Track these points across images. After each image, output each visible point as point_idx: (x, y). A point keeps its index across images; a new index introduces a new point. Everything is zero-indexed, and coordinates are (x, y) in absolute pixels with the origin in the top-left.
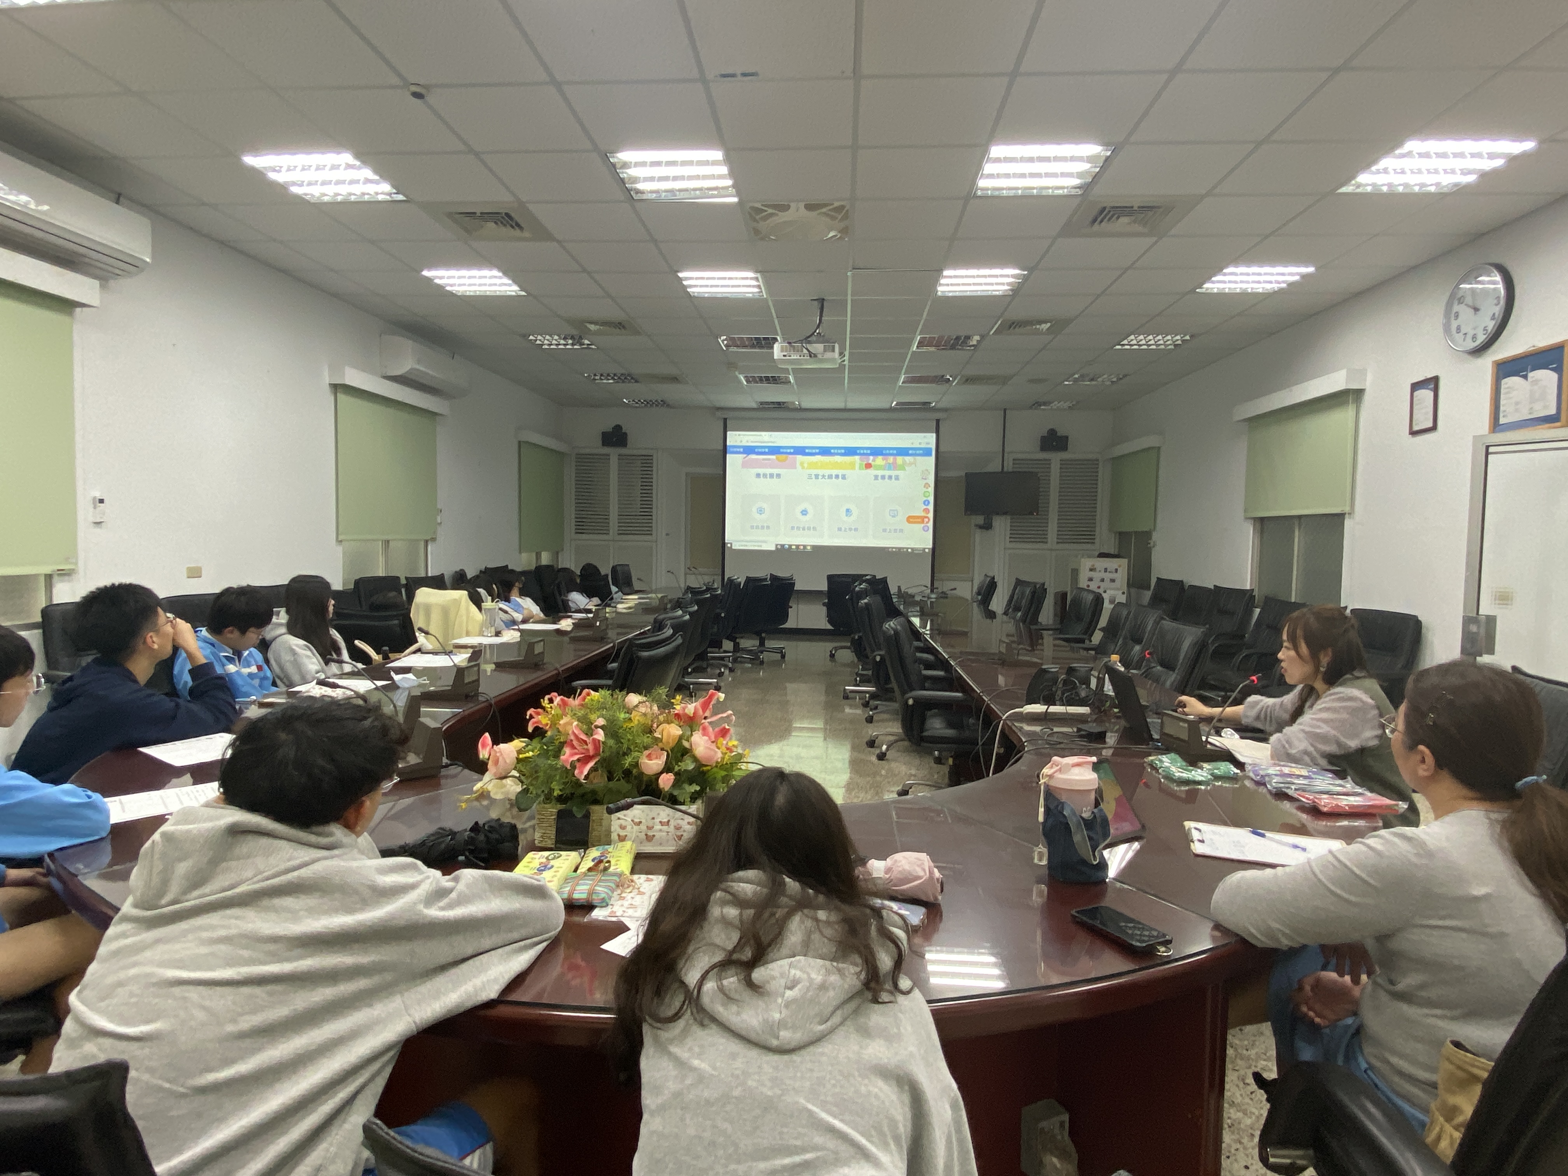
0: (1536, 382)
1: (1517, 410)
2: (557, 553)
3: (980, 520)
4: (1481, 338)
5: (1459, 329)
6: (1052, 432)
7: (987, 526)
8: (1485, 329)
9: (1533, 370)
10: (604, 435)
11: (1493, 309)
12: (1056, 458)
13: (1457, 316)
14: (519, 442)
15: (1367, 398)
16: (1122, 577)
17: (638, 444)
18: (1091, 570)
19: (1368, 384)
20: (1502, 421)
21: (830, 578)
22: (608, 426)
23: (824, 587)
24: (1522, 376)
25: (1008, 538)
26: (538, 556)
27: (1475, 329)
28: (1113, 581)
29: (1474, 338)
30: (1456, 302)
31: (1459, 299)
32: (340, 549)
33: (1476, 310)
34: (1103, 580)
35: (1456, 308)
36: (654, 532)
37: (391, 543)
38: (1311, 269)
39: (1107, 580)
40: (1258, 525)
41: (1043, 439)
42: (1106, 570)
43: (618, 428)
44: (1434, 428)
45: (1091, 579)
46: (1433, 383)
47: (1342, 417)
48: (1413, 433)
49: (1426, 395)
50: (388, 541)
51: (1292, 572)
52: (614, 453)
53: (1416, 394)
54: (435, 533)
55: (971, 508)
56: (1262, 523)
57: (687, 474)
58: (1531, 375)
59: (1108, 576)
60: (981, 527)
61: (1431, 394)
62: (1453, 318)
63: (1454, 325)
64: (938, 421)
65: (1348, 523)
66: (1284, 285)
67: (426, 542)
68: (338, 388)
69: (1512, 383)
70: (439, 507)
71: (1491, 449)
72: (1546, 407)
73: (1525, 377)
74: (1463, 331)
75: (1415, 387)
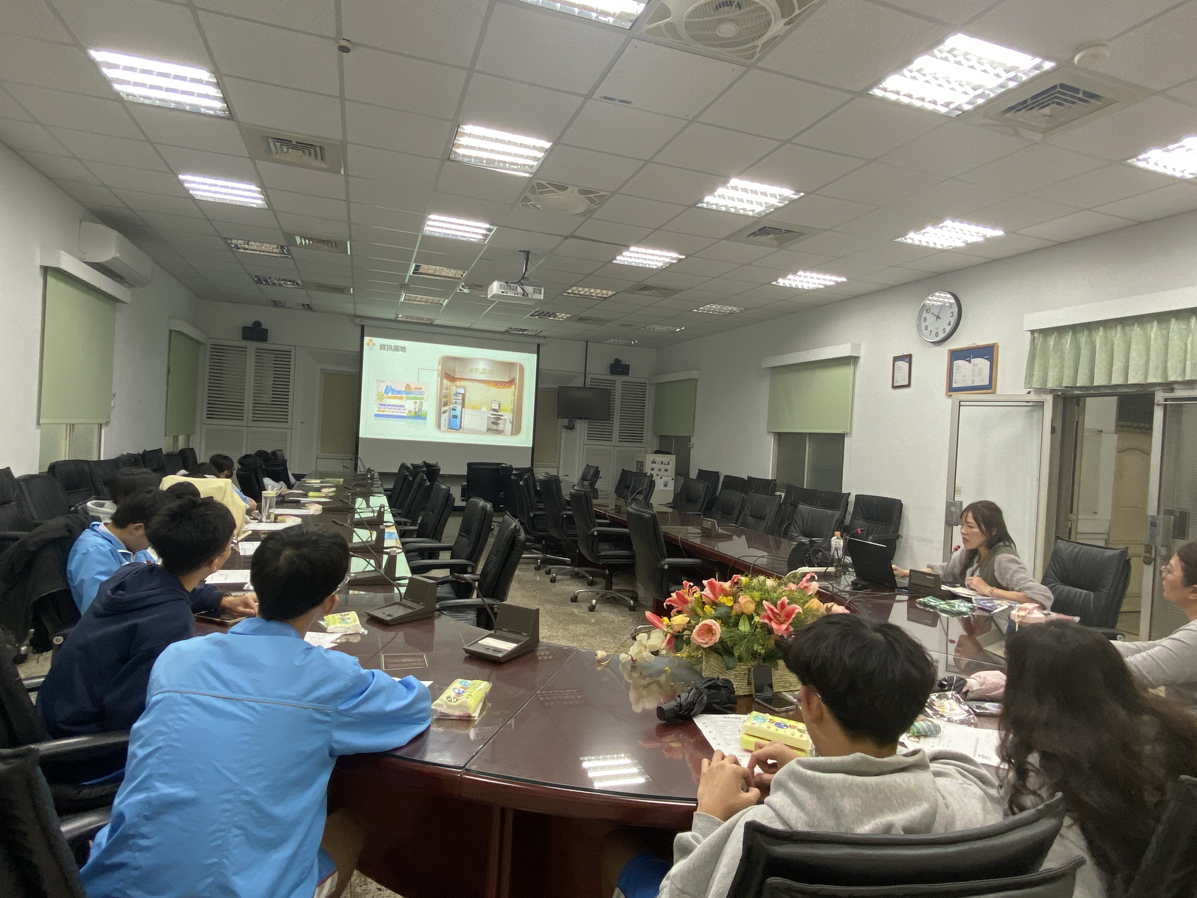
0: (975, 365)
1: (964, 380)
2: (189, 436)
3: (566, 422)
4: (942, 336)
5: (926, 328)
6: (617, 361)
7: (570, 427)
8: (944, 330)
9: (973, 358)
10: (245, 329)
11: (948, 319)
12: (619, 379)
13: (925, 319)
14: (171, 331)
15: (861, 361)
16: (672, 467)
17: (275, 341)
18: (653, 462)
19: (862, 353)
20: (954, 385)
21: (470, 465)
22: (249, 322)
23: (464, 472)
24: (967, 361)
25: (586, 437)
26: (176, 438)
27: (937, 329)
28: (666, 470)
29: (937, 335)
30: (925, 312)
31: (927, 310)
32: (38, 432)
33: (938, 317)
34: (660, 470)
35: (925, 314)
36: (289, 420)
37: (75, 426)
38: (844, 279)
39: (663, 470)
40: (777, 437)
41: (612, 366)
42: (662, 463)
43: (257, 324)
44: (909, 385)
45: (652, 469)
46: (908, 358)
47: (843, 373)
48: (894, 387)
49: (903, 365)
50: (73, 425)
51: (804, 469)
52: (252, 346)
53: (896, 363)
54: (109, 417)
55: (561, 414)
56: (781, 437)
57: (322, 369)
58: (972, 360)
59: (663, 467)
60: (566, 427)
61: (907, 365)
62: (922, 320)
63: (923, 325)
64: (539, 345)
65: (847, 440)
66: (822, 287)
67: (101, 426)
68: (46, 270)
69: (960, 364)
70: (114, 391)
71: (962, 404)
72: (982, 380)
73: (969, 361)
74: (929, 329)
75: (896, 359)
